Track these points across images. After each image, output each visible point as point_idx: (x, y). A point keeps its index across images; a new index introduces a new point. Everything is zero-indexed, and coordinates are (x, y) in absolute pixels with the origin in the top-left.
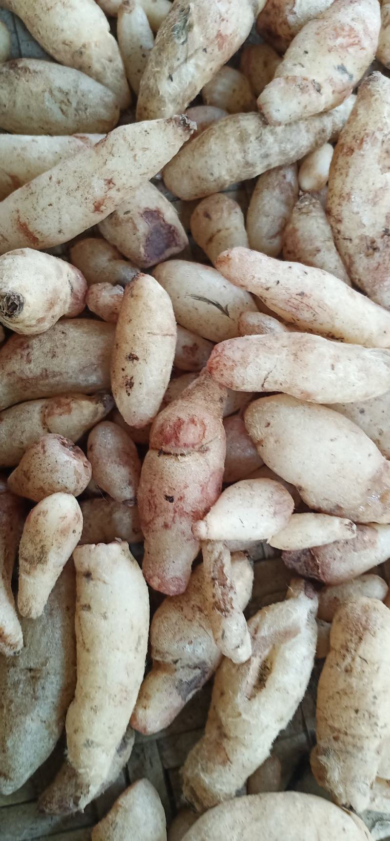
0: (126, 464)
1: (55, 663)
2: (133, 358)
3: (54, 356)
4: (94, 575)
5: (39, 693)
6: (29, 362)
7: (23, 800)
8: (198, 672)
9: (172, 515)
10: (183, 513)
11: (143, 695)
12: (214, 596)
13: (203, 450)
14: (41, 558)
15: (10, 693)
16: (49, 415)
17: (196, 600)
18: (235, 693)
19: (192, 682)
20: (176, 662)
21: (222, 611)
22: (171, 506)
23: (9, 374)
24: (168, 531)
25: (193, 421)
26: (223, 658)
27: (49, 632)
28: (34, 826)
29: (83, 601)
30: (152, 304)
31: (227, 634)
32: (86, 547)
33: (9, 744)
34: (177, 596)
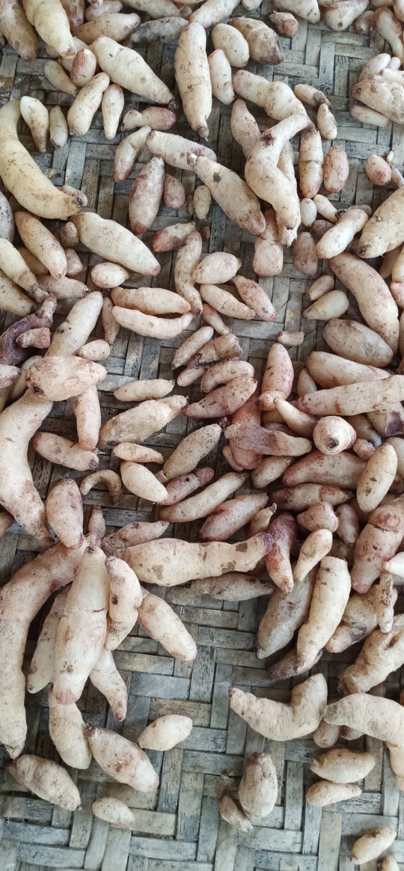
0: (355, 526)
1: (303, 604)
2: (374, 480)
3: (333, 467)
4: (331, 571)
5: (293, 614)
6: (321, 466)
8: (362, 632)
9: (374, 555)
10: (379, 556)
11: (335, 635)
12: (382, 597)
13: (396, 531)
14: (312, 555)
15: (279, 611)
16: (324, 493)
17: (371, 598)
18: (378, 645)
19: (357, 636)
20: (353, 623)
21: (384, 604)
22: (375, 551)
23: (310, 469)
24: (370, 563)
25: (395, 517)
26: (378, 628)
27: (303, 589)
29: (323, 581)
30: (390, 459)
31: (385, 615)
32: (330, 557)
33: (273, 632)
34: (361, 594)
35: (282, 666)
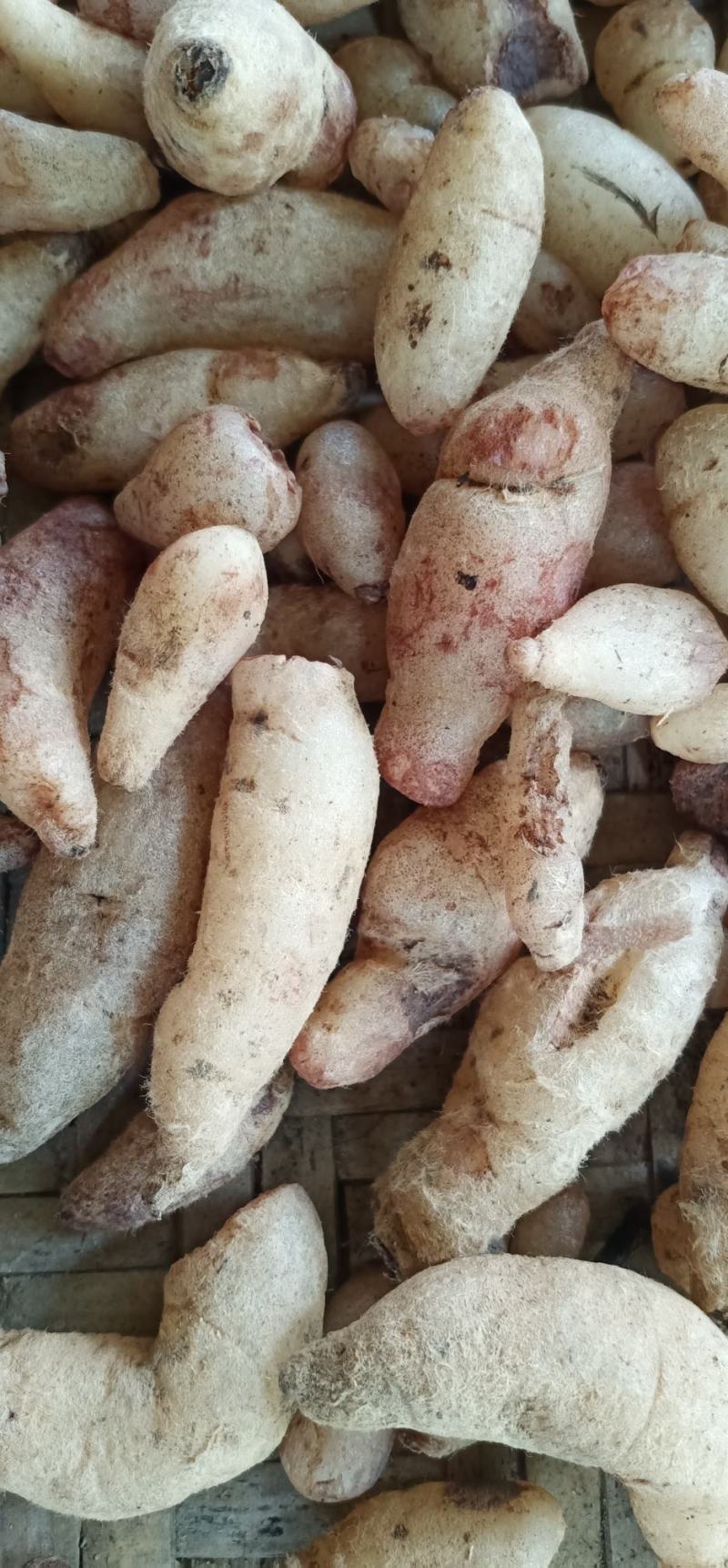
0: (378, 505)
1: (156, 893)
2: (438, 262)
3: (260, 249)
4: (271, 722)
5: (112, 949)
6: (204, 253)
7: (29, 1189)
8: (453, 976)
9: (467, 619)
10: (489, 619)
11: (327, 1004)
12: (523, 813)
13: (560, 488)
14: (166, 656)
15: (48, 940)
16: (227, 374)
17: (479, 822)
18: (528, 1030)
19: (436, 996)
20: (409, 947)
21: (537, 842)
22: (468, 596)
23: (156, 274)
24: (450, 657)
25: (550, 417)
26: (521, 952)
27: (154, 824)
28: (42, 1246)
29: (240, 772)
30: (504, 150)
31: (541, 890)
32: (265, 661)
33: (27, 1046)
34: (436, 810)
35: (107, 1181)
